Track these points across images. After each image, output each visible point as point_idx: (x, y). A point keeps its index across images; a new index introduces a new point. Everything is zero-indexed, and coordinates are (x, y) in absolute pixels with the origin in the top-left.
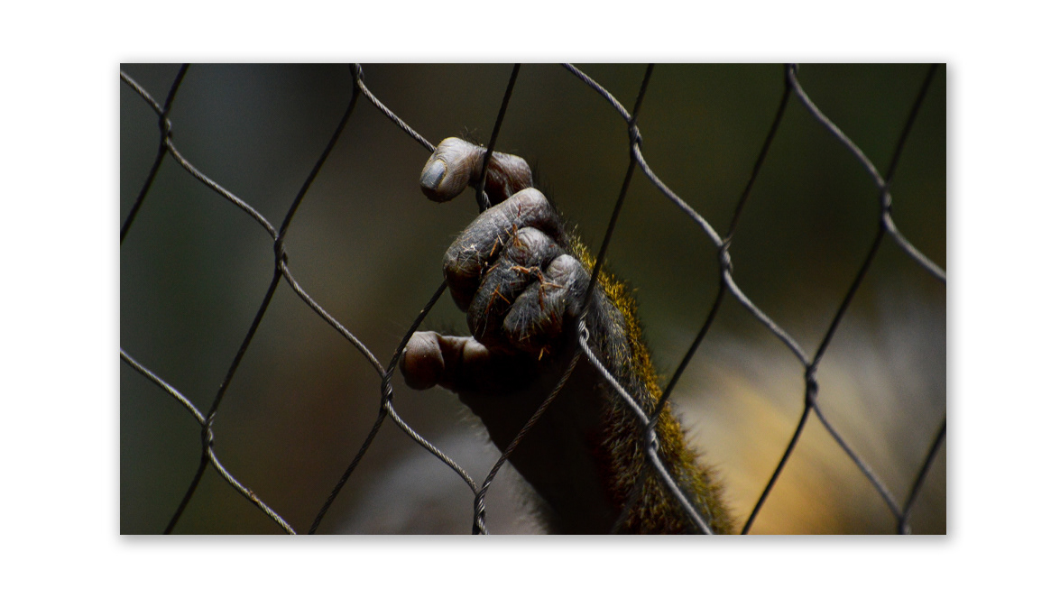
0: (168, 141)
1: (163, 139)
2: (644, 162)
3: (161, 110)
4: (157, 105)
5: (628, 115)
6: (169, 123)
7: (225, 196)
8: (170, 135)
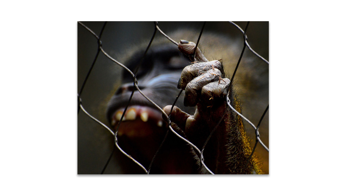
0: (100, 47)
1: (99, 47)
2: (249, 46)
3: (98, 38)
4: (97, 36)
5: (243, 32)
6: (101, 42)
7: (118, 64)
8: (101, 45)
